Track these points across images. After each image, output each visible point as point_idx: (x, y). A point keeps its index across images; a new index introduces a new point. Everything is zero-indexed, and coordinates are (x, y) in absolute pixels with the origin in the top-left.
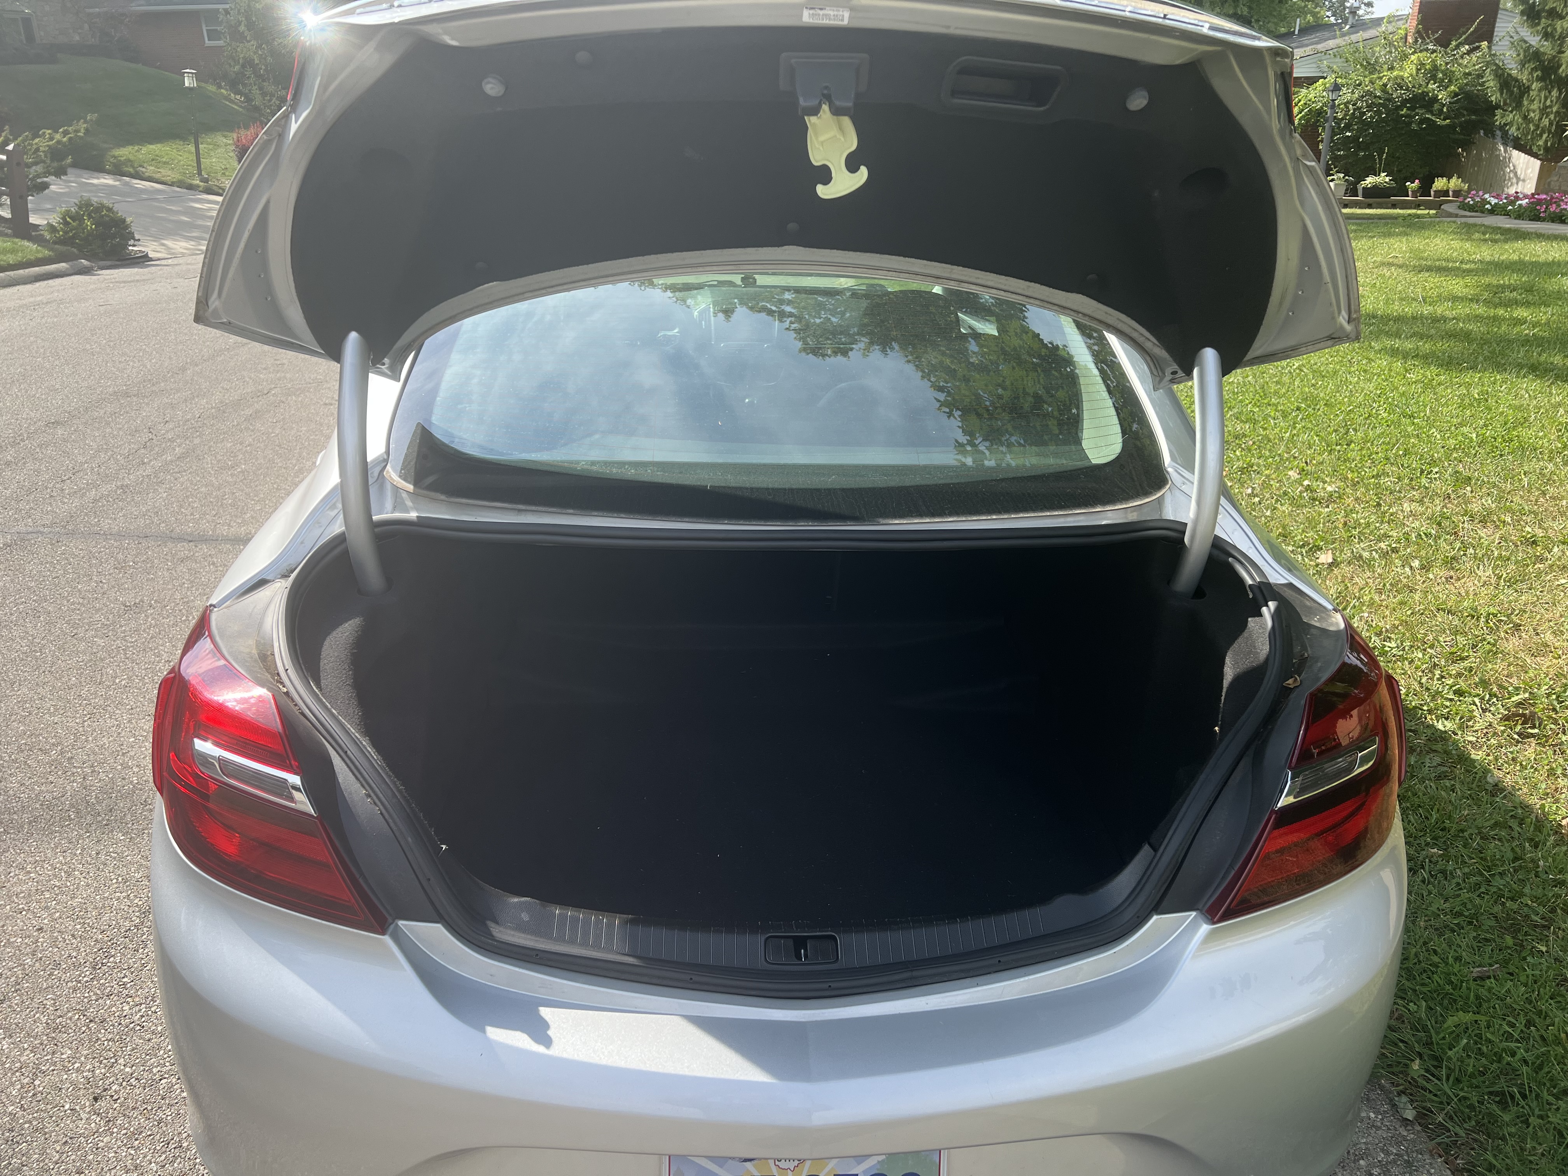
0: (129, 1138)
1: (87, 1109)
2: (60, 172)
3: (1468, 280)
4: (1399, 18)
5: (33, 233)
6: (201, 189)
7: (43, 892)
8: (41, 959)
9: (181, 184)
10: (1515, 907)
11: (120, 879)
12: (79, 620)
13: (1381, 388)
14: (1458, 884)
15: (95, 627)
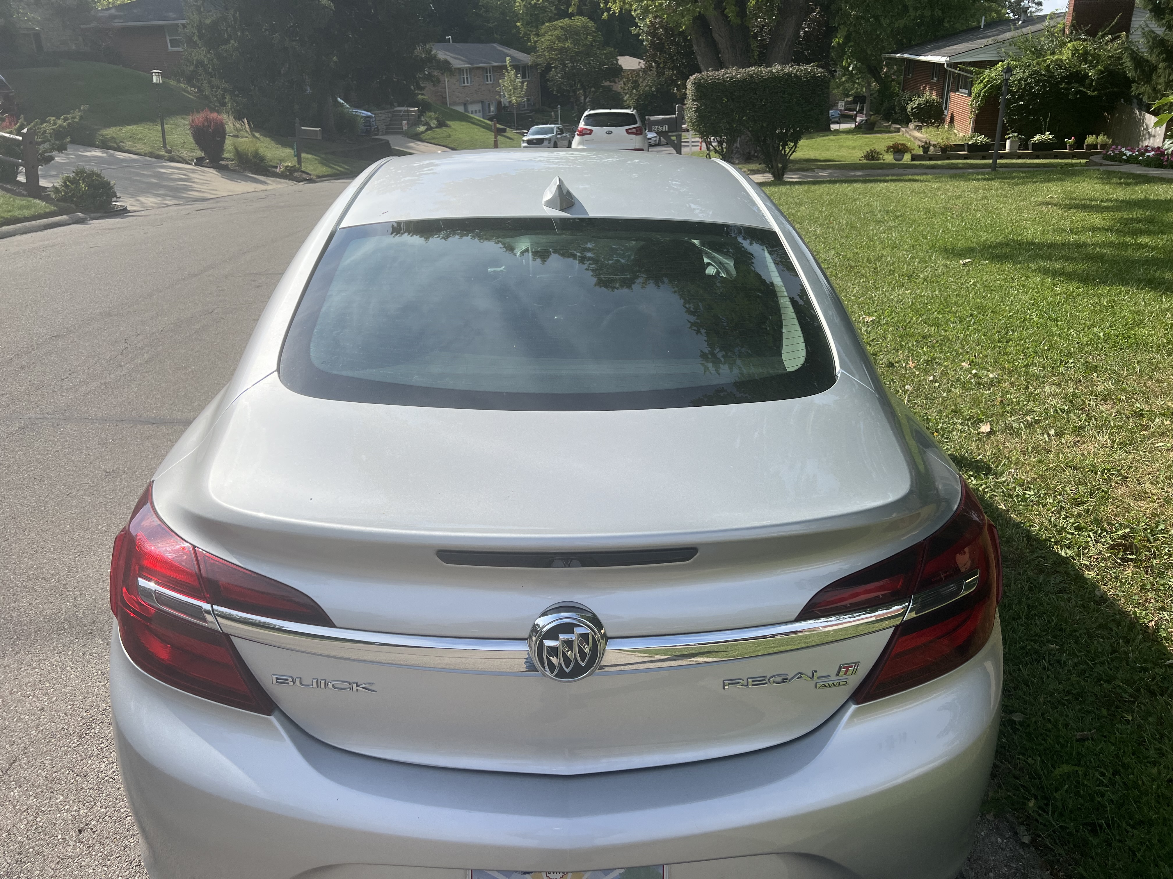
0: (103, 859)
1: (74, 839)
2: (61, 149)
3: (1105, 215)
4: (1059, 15)
5: (43, 194)
6: (166, 158)
7: (45, 682)
8: (42, 730)
9: (151, 155)
10: (1110, 687)
11: (99, 672)
12: (73, 483)
13: (1035, 299)
14: (1069, 671)
15: (84, 488)
